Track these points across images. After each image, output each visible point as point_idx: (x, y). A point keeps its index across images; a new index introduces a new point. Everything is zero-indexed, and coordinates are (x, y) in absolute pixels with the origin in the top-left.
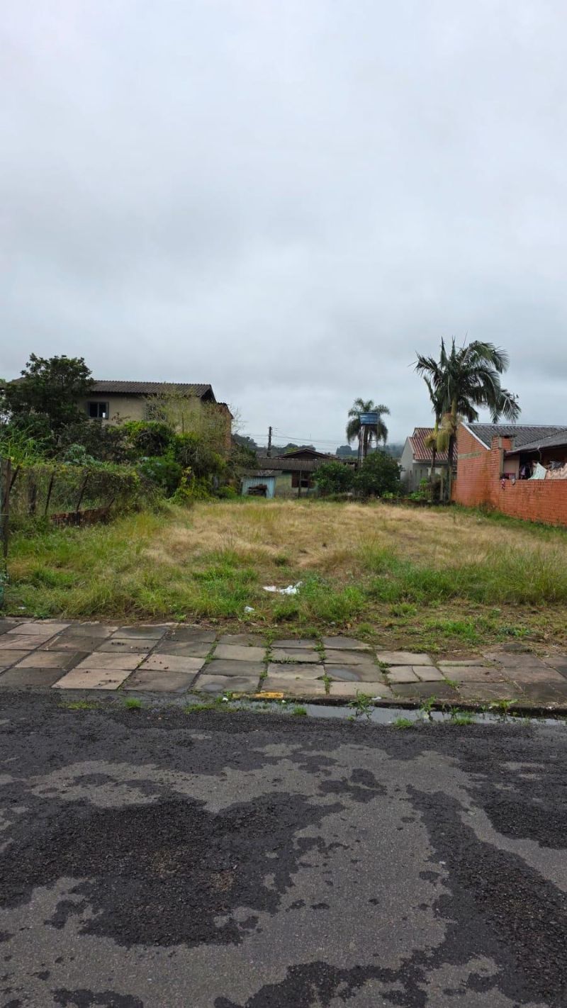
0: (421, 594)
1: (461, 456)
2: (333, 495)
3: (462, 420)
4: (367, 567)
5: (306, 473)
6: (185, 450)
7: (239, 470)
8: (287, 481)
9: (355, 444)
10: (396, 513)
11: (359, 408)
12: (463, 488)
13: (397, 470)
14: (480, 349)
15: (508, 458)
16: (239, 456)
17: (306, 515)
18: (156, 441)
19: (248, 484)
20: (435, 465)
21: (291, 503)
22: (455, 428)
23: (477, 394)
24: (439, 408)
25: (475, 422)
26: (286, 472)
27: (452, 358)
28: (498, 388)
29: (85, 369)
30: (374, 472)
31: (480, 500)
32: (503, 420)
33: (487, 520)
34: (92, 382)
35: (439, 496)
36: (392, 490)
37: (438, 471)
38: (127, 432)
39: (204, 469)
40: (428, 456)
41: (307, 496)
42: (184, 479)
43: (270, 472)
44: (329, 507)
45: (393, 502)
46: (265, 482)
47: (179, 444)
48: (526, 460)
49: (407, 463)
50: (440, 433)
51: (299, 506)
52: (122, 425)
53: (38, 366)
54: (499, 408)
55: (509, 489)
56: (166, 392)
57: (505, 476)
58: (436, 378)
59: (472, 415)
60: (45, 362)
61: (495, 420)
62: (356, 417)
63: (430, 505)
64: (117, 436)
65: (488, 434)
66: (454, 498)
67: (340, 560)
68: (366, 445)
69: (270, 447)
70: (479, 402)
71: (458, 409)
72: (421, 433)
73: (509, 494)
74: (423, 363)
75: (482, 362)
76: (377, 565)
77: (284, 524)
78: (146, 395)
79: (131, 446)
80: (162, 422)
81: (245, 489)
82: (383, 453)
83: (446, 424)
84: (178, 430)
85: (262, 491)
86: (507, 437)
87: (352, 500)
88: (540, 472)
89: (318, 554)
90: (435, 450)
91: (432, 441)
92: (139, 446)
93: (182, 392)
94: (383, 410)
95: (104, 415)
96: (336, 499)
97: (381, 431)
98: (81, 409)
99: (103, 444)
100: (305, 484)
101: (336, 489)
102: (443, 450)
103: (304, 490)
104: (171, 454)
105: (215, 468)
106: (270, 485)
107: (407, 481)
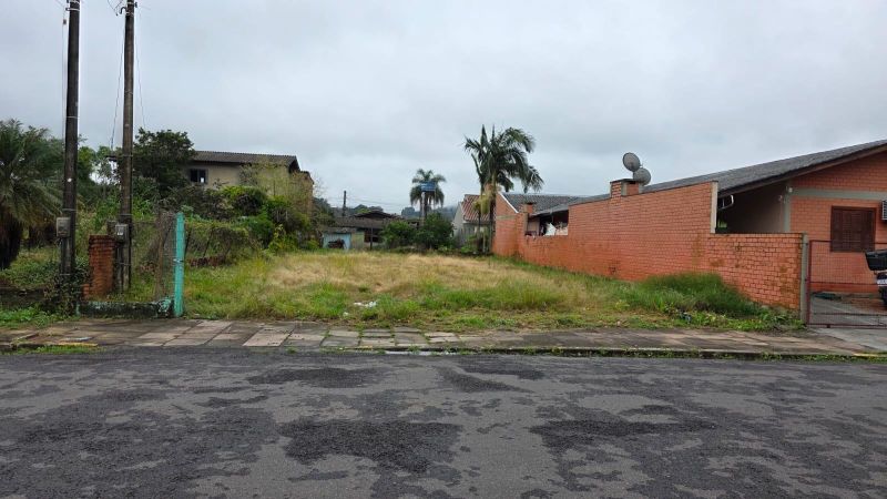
0: (455, 304)
1: (498, 218)
2: (399, 248)
3: (500, 190)
4: (422, 291)
5: (376, 231)
6: (277, 212)
7: (321, 228)
8: (361, 237)
9: (417, 207)
10: (448, 261)
11: (421, 177)
12: (500, 244)
13: (450, 229)
14: (513, 134)
15: (531, 219)
16: (322, 216)
17: (378, 263)
18: (251, 203)
19: (328, 239)
20: (480, 225)
21: (365, 254)
22: (494, 196)
23: (511, 169)
24: (483, 179)
25: (510, 191)
26: (360, 229)
27: (492, 141)
28: (526, 165)
29: (188, 142)
30: (433, 230)
31: (511, 252)
32: (531, 191)
33: (512, 265)
34: (193, 152)
35: (482, 249)
36: (447, 245)
37: (482, 229)
38: (227, 194)
39: (292, 226)
40: (475, 218)
41: (377, 249)
42: (277, 235)
43: (347, 229)
44: (395, 257)
45: (446, 254)
46: (342, 238)
47: (271, 206)
48: (543, 220)
49: (458, 223)
50: (485, 199)
51: (372, 257)
52: (221, 189)
53: (145, 138)
54: (529, 181)
55: (531, 242)
56: (260, 162)
57: (529, 233)
58: (480, 155)
59: (508, 185)
60: (152, 135)
61: (526, 190)
62: (418, 184)
63: (474, 256)
64: (217, 199)
65: (518, 201)
66: (493, 250)
67: (405, 287)
68: (426, 208)
69: (345, 208)
70: (513, 175)
71: (498, 180)
72: (469, 199)
73: (530, 247)
74: (470, 144)
75: (515, 145)
76: (427, 289)
77: (363, 268)
78: (243, 164)
79: (230, 207)
80: (256, 188)
81: (326, 243)
82: (439, 214)
83: (488, 193)
84: (270, 194)
85: (340, 245)
86: (530, 204)
87: (415, 252)
88: (551, 230)
89: (387, 285)
90: (480, 213)
91: (478, 206)
92: (237, 207)
93: (274, 161)
94: (440, 178)
95: (202, 180)
96: (401, 252)
97: (439, 196)
98: (184, 175)
99: (206, 205)
100: (375, 240)
101: (402, 244)
102: (486, 213)
103: (375, 244)
104: (265, 214)
105: (301, 226)
106: (347, 240)
107: (458, 237)
